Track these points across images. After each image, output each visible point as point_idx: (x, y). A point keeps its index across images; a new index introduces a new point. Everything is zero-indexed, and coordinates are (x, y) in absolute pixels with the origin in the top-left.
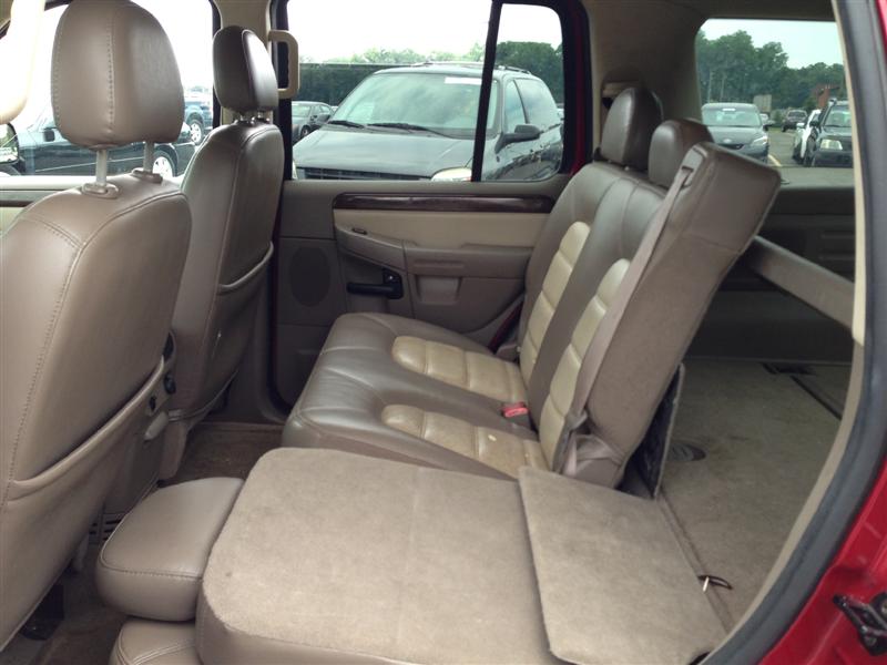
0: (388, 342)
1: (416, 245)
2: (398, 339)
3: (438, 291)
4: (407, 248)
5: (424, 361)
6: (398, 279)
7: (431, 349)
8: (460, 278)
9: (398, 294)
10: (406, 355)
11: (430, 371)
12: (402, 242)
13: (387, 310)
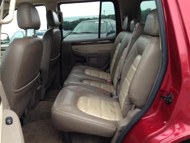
0: (84, 70)
1: (88, 51)
2: (86, 70)
3: (93, 60)
4: (87, 52)
5: (91, 73)
6: (85, 59)
7: (92, 71)
8: (98, 57)
9: (85, 61)
10: (87, 72)
11: (92, 75)
12: (86, 51)
13: (83, 65)
